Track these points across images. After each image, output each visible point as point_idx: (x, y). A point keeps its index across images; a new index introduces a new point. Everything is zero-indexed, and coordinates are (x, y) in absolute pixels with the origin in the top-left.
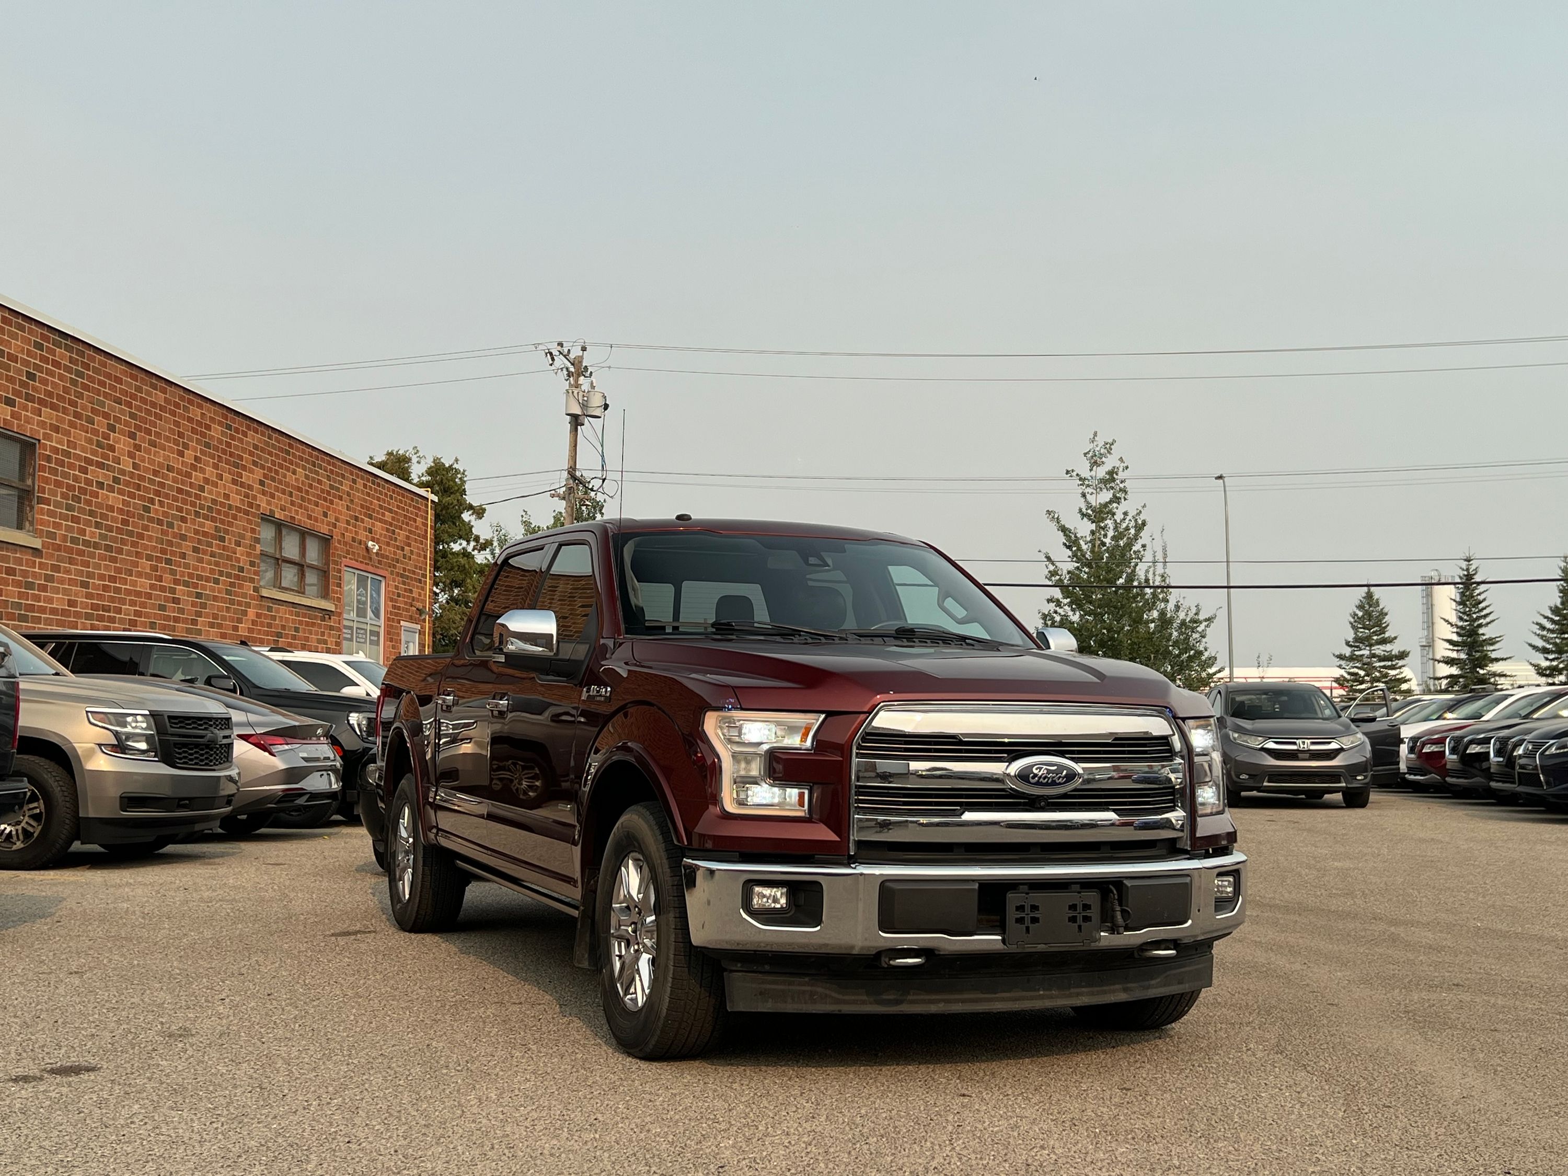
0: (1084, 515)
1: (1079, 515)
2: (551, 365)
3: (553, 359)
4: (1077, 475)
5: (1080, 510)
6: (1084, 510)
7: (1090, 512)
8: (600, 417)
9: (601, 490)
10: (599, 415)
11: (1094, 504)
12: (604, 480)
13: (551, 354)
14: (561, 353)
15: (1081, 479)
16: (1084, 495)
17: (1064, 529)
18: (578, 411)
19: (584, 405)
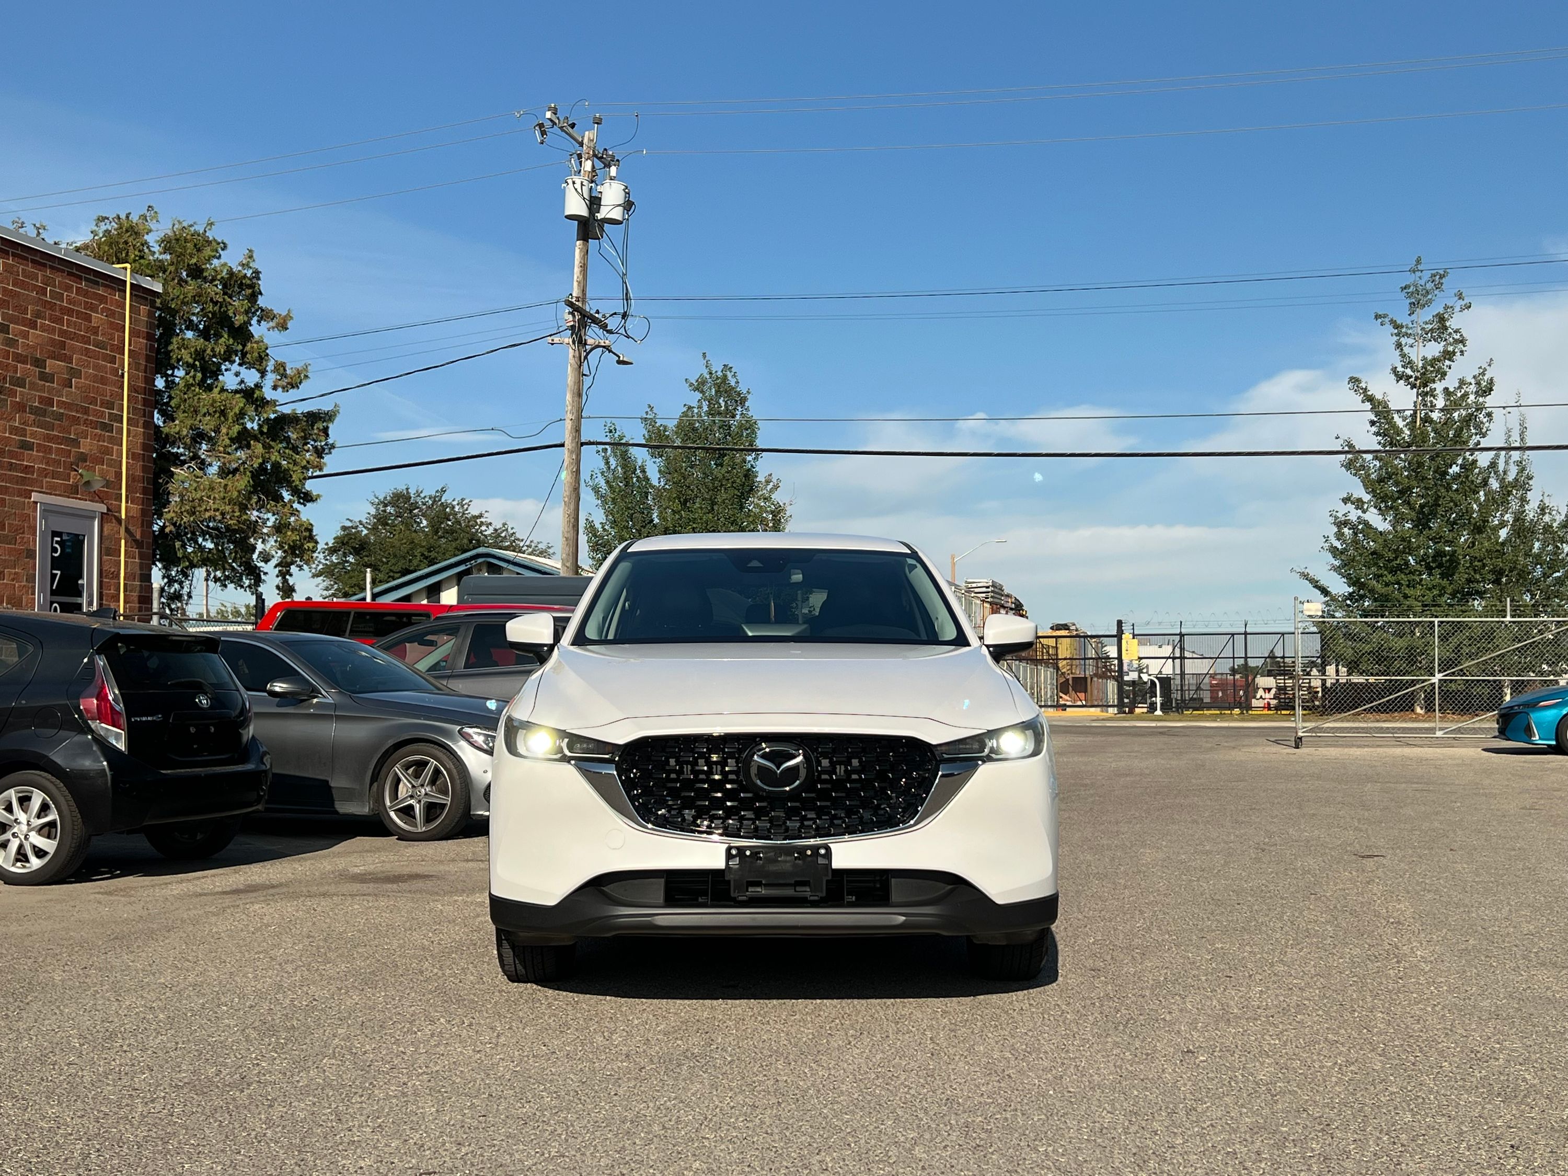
0: (1399, 377)
1: (1393, 377)
2: (542, 143)
3: (543, 133)
4: (1391, 320)
5: (1394, 370)
6: (1400, 369)
7: (1409, 372)
8: (621, 223)
9: (622, 331)
10: (620, 218)
11: (1414, 358)
12: (625, 316)
13: (541, 126)
14: (554, 123)
15: (1397, 326)
16: (1399, 346)
17: (1370, 399)
18: (583, 211)
19: (594, 202)
